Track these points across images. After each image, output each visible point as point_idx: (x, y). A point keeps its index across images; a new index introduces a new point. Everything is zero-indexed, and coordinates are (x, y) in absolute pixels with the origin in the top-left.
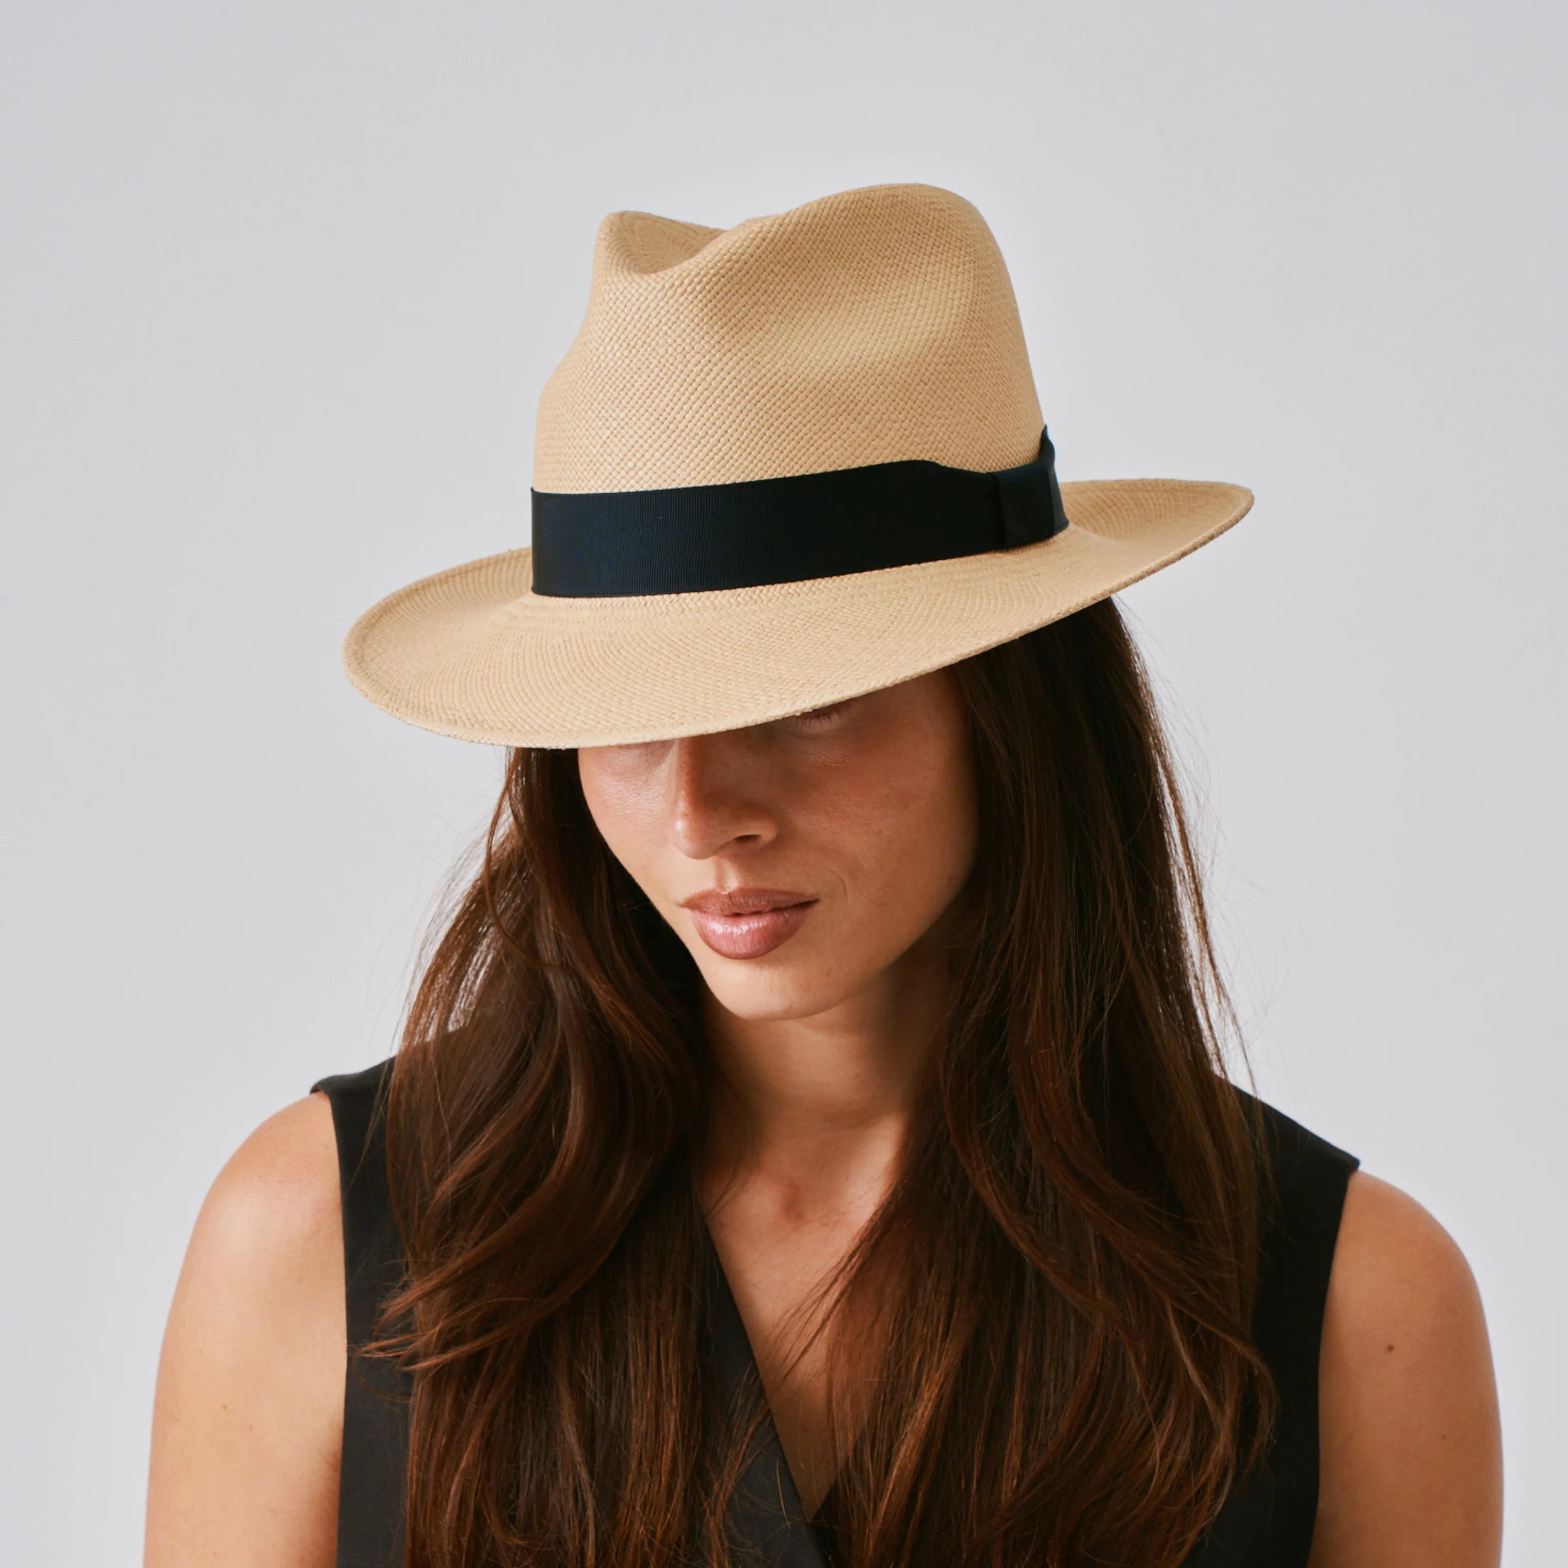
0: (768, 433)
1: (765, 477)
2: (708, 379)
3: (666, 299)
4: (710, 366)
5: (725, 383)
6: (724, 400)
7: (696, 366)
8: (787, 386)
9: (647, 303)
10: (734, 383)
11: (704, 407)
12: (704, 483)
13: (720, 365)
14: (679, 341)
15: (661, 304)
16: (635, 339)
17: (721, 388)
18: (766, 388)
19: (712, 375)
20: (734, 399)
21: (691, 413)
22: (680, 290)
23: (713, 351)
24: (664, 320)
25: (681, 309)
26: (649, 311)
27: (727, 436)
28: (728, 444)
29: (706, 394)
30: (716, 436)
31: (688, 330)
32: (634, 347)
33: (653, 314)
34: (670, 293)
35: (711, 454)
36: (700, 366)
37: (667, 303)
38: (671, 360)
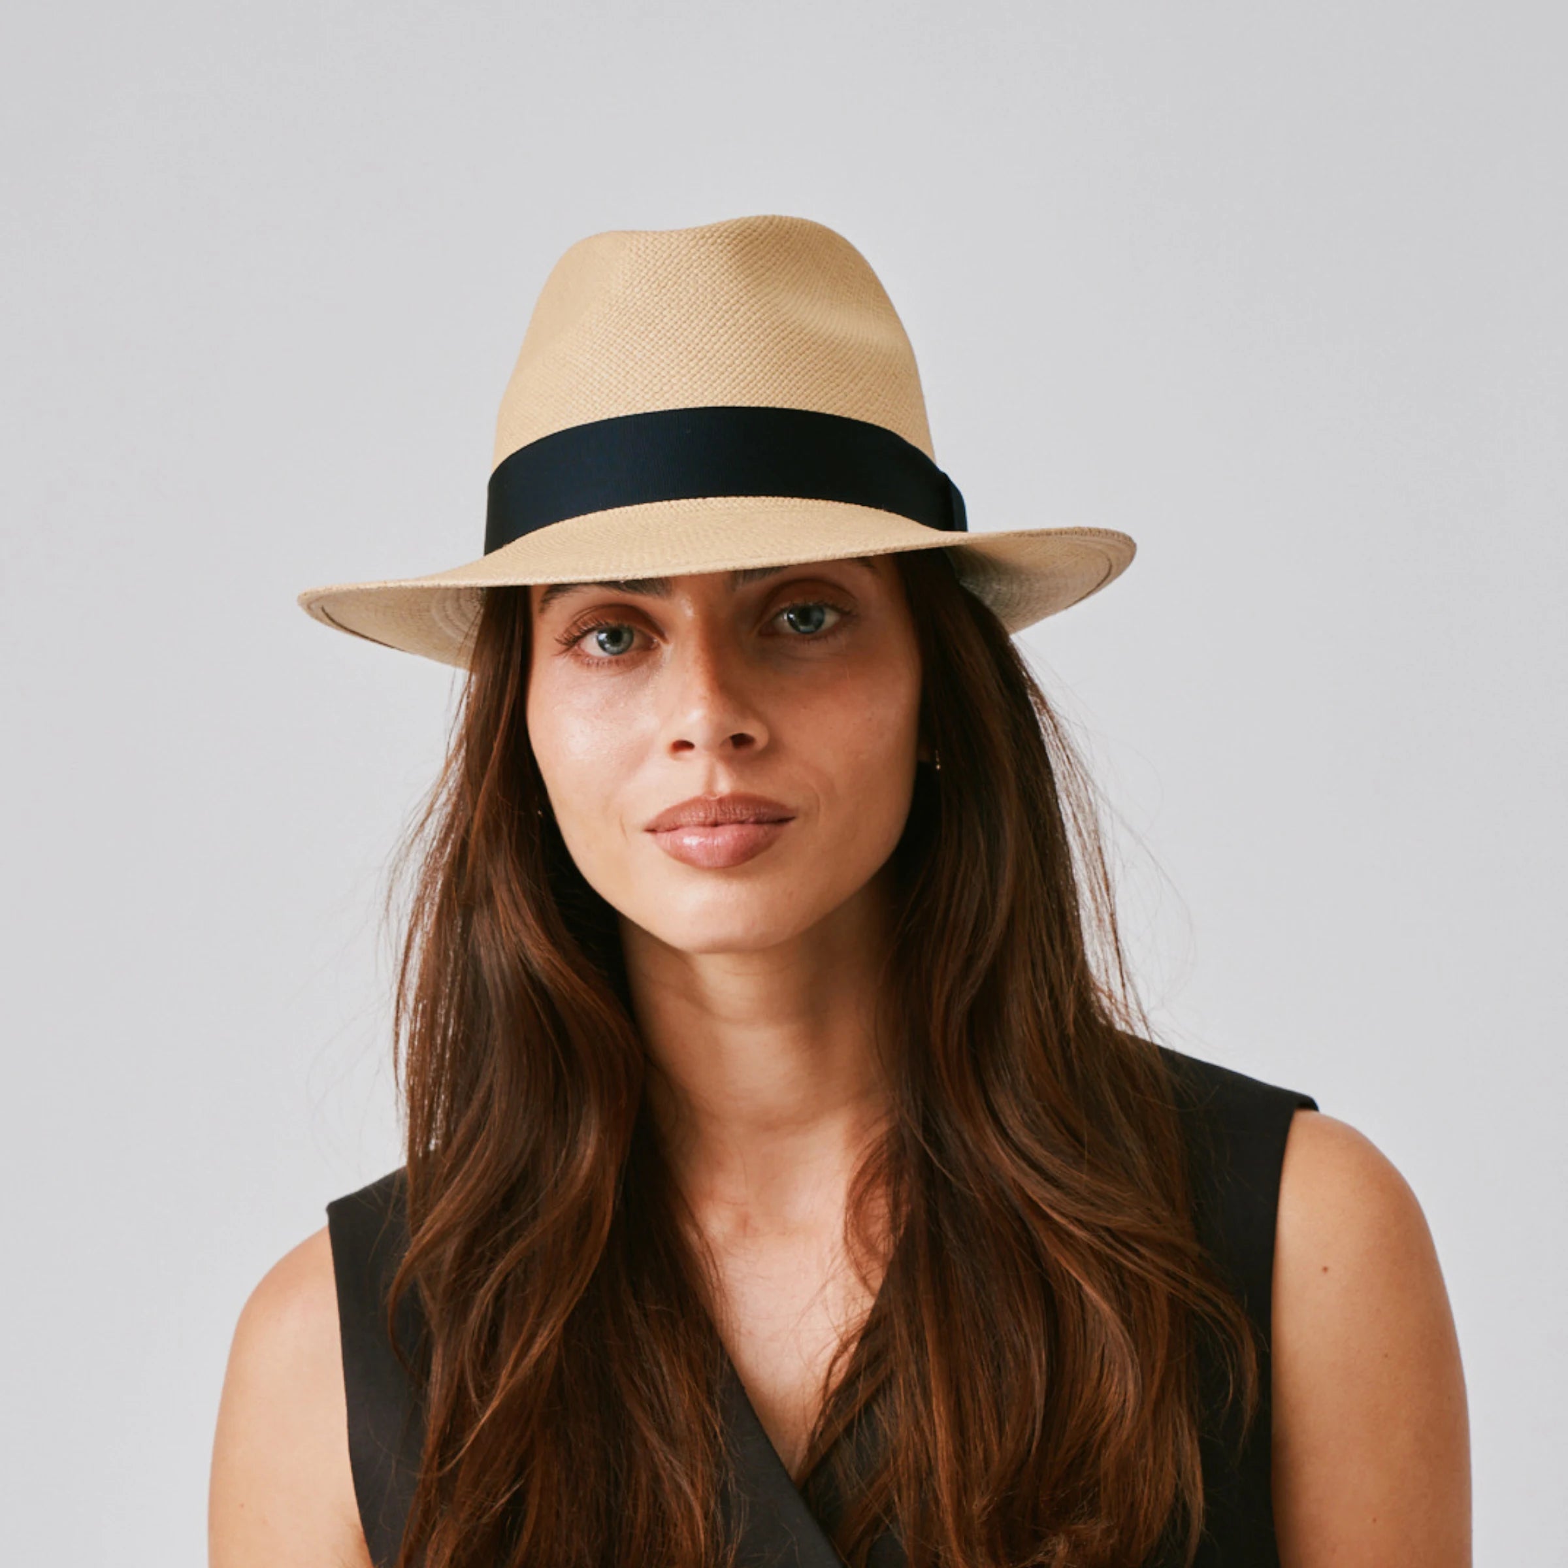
0: (787, 370)
1: (785, 406)
2: (736, 316)
3: (697, 247)
4: (738, 305)
5: (751, 321)
6: (750, 336)
7: (725, 304)
8: (802, 335)
9: (678, 250)
10: (759, 322)
11: (732, 340)
12: (730, 404)
13: (747, 306)
14: (709, 282)
15: (693, 251)
16: (666, 281)
17: (747, 325)
18: (786, 332)
19: (739, 313)
20: (759, 336)
21: (719, 344)
22: (710, 241)
23: (741, 294)
24: (695, 265)
25: (712, 256)
26: (680, 256)
27: (752, 367)
28: (753, 374)
29: (733, 328)
30: (742, 366)
31: (718, 274)
32: (664, 287)
33: (685, 259)
34: (701, 242)
35: (737, 381)
36: (729, 305)
37: (698, 250)
38: (701, 298)
